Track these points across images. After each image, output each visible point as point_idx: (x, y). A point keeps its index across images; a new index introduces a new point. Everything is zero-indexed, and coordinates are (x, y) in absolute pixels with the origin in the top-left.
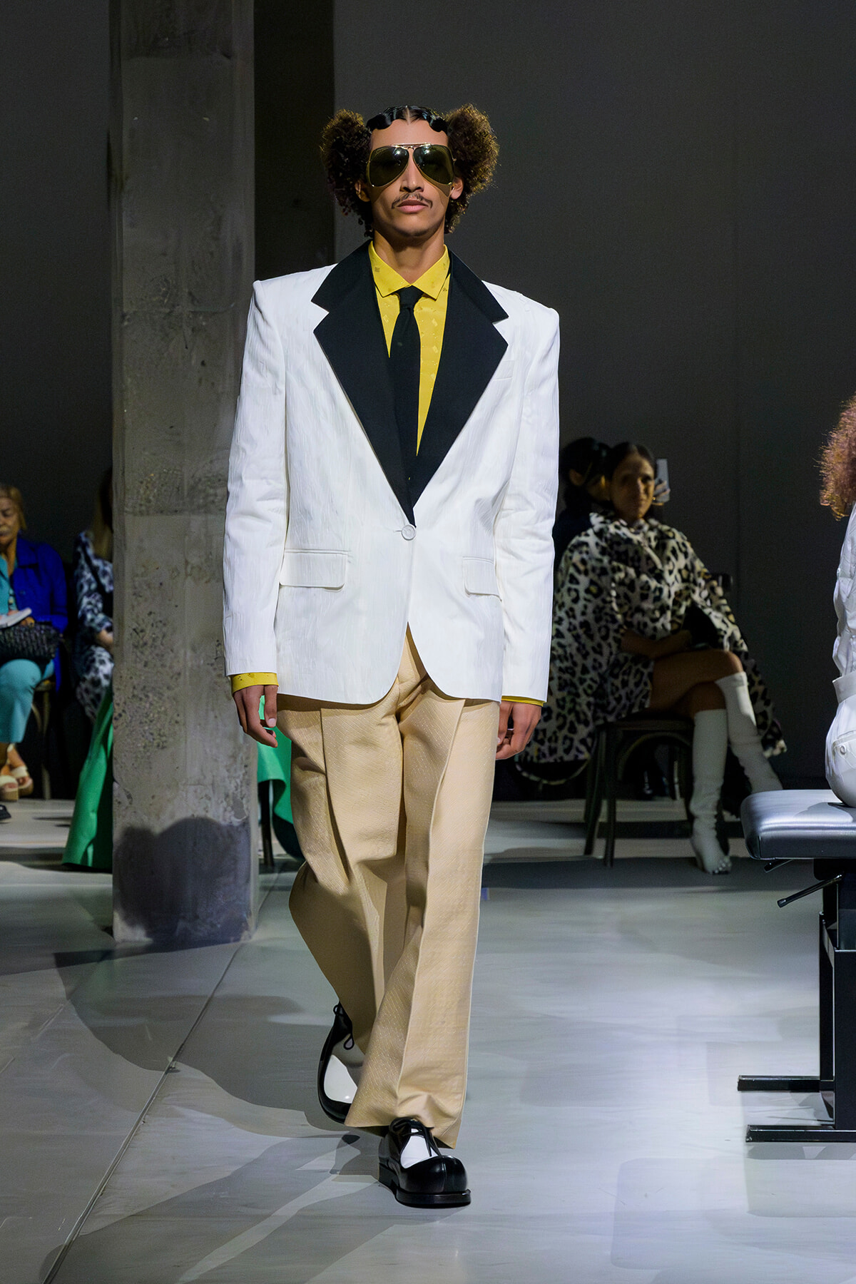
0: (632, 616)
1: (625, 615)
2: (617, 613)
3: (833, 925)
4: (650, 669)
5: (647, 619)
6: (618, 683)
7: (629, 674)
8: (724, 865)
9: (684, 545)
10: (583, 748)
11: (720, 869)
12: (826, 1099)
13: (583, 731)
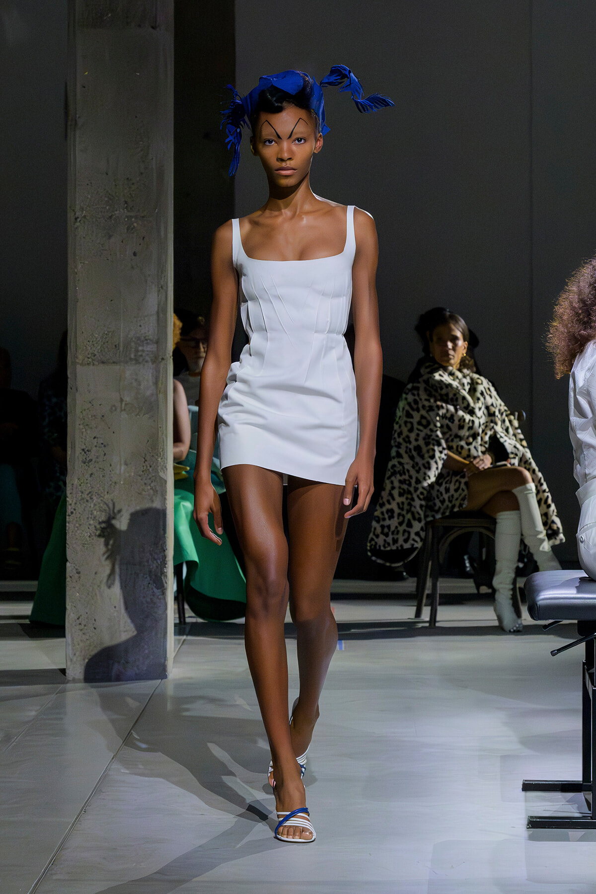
0: (452, 441)
1: (447, 441)
2: (441, 438)
3: (593, 670)
4: (466, 479)
5: (463, 443)
6: (442, 489)
7: (451, 482)
8: (517, 626)
9: (489, 389)
10: (417, 539)
11: (515, 628)
12: (587, 797)
13: (417, 526)
